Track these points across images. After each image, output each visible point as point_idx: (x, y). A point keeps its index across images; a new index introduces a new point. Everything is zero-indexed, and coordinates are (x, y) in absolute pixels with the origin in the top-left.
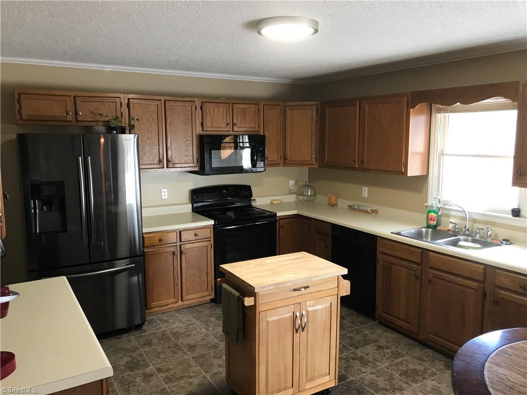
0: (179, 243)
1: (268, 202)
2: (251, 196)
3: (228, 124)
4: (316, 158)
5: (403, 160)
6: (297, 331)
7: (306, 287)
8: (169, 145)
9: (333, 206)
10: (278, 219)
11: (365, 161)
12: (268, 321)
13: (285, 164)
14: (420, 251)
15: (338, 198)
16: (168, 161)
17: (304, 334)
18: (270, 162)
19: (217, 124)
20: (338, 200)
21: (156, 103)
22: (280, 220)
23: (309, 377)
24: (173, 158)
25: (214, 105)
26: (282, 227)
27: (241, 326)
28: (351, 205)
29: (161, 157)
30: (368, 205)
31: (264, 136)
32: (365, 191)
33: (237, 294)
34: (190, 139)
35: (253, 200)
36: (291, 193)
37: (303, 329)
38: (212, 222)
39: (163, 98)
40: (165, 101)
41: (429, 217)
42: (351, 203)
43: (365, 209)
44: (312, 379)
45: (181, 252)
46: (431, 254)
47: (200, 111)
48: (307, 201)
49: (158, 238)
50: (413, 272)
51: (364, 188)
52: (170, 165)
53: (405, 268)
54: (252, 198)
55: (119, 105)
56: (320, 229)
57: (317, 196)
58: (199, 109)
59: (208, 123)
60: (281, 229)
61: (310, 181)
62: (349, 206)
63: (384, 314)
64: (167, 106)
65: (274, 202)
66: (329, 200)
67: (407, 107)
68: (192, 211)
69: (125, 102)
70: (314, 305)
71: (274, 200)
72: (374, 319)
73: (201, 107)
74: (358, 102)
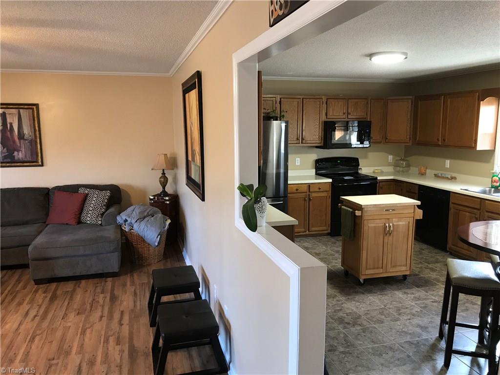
0: (308, 193)
1: (372, 171)
2: (359, 165)
3: (344, 114)
4: (410, 138)
5: (474, 139)
6: (386, 234)
7: (394, 210)
8: (304, 128)
9: (423, 175)
10: (378, 181)
11: (446, 140)
12: (368, 226)
13: (386, 142)
14: (479, 200)
15: (426, 169)
16: (303, 139)
17: (390, 238)
18: (374, 141)
19: (336, 113)
20: (427, 170)
21: (297, 100)
22: (380, 183)
23: (393, 265)
24: (306, 137)
25: (336, 100)
26: (381, 188)
27: (353, 229)
28: (436, 173)
29: (298, 136)
30: (449, 173)
31: (370, 122)
32: (448, 163)
33: (351, 210)
34: (318, 124)
35: (360, 169)
36: (389, 165)
37: (390, 234)
38: (331, 180)
39: (301, 97)
40: (303, 99)
41: (493, 180)
42: (436, 172)
43: (447, 176)
44: (395, 266)
45: (310, 200)
46: (486, 201)
47: (326, 105)
48: (403, 171)
49: (295, 189)
50: (474, 215)
51: (446, 161)
52: (304, 142)
53: (469, 212)
54: (359, 167)
55: (274, 102)
56: (410, 189)
57: (411, 168)
58: (325, 103)
59: (330, 113)
60: (380, 189)
61: (405, 156)
62: (434, 174)
63: (452, 246)
64: (304, 102)
65: (376, 171)
66: (420, 170)
67: (478, 100)
68: (316, 174)
69: (279, 100)
70: (398, 222)
71: (376, 170)
72: (446, 251)
73: (326, 102)
74: (443, 97)
